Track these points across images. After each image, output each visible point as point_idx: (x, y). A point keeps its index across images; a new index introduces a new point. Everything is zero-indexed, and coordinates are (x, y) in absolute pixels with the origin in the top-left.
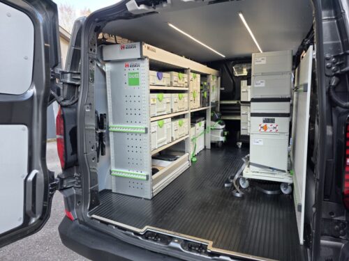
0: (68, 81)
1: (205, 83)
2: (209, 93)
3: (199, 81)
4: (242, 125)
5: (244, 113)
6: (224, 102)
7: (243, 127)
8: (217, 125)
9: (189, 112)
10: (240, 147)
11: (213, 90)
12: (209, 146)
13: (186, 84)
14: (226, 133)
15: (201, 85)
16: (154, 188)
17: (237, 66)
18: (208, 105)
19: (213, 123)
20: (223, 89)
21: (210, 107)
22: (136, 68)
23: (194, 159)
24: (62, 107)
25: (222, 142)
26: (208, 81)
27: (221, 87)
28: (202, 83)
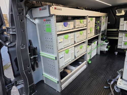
0: (11, 33)
1: (98, 22)
2: (100, 26)
3: (94, 21)
4: (118, 43)
5: (121, 36)
6: (109, 30)
7: (119, 44)
8: (104, 42)
9: (87, 40)
10: (116, 54)
11: (103, 24)
12: (99, 53)
13: (86, 25)
14: (109, 47)
15: (96, 23)
16: (62, 86)
17: (118, 10)
18: (100, 33)
19: (102, 41)
20: (109, 23)
21: (101, 34)
22: (49, 22)
23: (90, 62)
24: (8, 48)
25: (107, 51)
26: (100, 20)
27: (108, 22)
28: (96, 22)
